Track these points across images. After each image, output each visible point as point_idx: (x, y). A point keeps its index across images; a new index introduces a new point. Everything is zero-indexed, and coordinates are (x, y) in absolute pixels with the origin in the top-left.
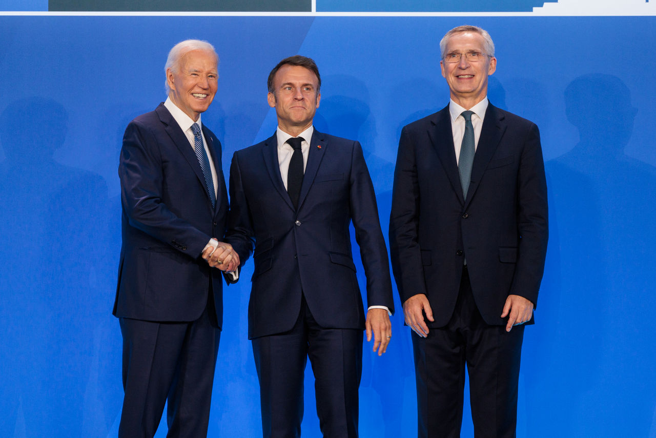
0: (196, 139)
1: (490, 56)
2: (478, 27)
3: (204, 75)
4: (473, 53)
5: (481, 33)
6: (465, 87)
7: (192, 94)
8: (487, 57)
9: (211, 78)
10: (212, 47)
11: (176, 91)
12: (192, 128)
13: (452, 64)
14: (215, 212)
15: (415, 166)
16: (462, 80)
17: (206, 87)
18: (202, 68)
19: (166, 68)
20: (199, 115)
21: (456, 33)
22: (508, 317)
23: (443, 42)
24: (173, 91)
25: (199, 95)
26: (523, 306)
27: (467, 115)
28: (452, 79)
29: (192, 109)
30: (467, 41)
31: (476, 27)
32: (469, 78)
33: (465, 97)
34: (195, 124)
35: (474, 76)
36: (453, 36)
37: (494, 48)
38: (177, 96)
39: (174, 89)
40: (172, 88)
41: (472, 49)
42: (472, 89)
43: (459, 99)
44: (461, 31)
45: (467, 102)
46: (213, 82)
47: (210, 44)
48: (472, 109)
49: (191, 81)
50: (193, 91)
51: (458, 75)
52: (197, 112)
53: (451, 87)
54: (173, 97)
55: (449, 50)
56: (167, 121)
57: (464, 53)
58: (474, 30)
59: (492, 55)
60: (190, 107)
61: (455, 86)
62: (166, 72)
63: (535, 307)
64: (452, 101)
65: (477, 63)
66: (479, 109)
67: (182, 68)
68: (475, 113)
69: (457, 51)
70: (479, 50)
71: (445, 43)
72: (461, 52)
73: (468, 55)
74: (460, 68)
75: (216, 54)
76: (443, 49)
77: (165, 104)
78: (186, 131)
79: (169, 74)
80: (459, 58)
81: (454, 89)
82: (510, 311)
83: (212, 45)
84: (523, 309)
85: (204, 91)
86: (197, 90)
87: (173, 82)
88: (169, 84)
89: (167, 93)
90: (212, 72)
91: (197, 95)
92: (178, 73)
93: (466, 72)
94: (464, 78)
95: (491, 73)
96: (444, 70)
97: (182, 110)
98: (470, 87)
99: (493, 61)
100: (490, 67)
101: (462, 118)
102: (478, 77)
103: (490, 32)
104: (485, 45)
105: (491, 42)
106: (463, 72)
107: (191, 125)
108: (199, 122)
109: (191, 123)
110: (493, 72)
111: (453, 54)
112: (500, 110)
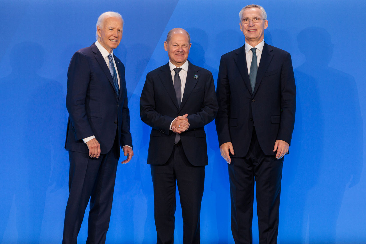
0: (110, 62)
1: (264, 20)
2: (258, 5)
3: (116, 30)
4: (256, 18)
5: (260, 8)
6: (252, 35)
7: (110, 40)
8: (263, 20)
9: (119, 32)
10: (121, 16)
11: (101, 38)
12: (108, 57)
13: (246, 24)
14: (118, 100)
15: (227, 76)
16: (251, 32)
17: (117, 36)
18: (115, 26)
19: (97, 25)
20: (112, 50)
21: (247, 8)
22: (276, 151)
23: (240, 13)
24: (100, 37)
25: (113, 40)
26: (284, 145)
27: (253, 50)
28: (246, 32)
29: (109, 47)
30: (253, 12)
31: (257, 6)
32: (254, 31)
33: (253, 41)
34: (110, 55)
35: (257, 30)
36: (246, 10)
37: (266, 15)
38: (102, 40)
39: (101, 36)
40: (99, 36)
41: (255, 16)
42: (256, 37)
43: (250, 42)
44: (249, 7)
45: (254, 43)
46: (120, 34)
47: (120, 15)
48: (256, 47)
49: (109, 33)
50: (110, 38)
51: (248, 30)
52: (111, 48)
53: (245, 36)
54: (100, 40)
55: (244, 18)
56: (96, 52)
57: (251, 19)
58: (256, 7)
59: (266, 19)
60: (108, 46)
61: (247, 36)
62: (97, 28)
63: (290, 146)
64: (246, 43)
65: (258, 24)
66: (260, 46)
67: (105, 26)
68: (257, 49)
69: (248, 17)
70: (259, 16)
71: (241, 14)
72: (250, 18)
73: (253, 19)
74: (250, 26)
75: (123, 19)
76: (240, 17)
77: (95, 44)
78: (105, 58)
79: (98, 29)
80: (249, 21)
81: (247, 37)
82: (278, 148)
83: (121, 15)
84: (284, 147)
85: (116, 39)
86: (112, 38)
87: (100, 33)
88: (98, 34)
89: (97, 38)
90: (120, 29)
91: (112, 40)
92: (103, 29)
93: (253, 28)
94: (252, 31)
95: (265, 28)
96: (241, 27)
97: (104, 47)
98: (255, 35)
99: (266, 22)
100: (265, 25)
101: (251, 51)
102: (259, 31)
103: (264, 8)
104: (262, 14)
105: (265, 12)
106: (251, 28)
107: (108, 55)
108: (112, 54)
109: (108, 54)
110: (267, 27)
111: (246, 19)
112: (270, 46)
